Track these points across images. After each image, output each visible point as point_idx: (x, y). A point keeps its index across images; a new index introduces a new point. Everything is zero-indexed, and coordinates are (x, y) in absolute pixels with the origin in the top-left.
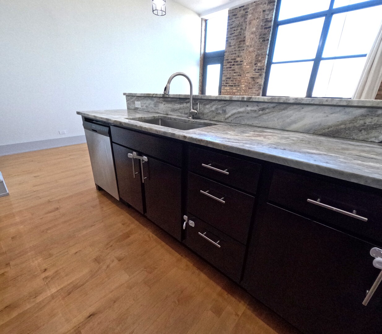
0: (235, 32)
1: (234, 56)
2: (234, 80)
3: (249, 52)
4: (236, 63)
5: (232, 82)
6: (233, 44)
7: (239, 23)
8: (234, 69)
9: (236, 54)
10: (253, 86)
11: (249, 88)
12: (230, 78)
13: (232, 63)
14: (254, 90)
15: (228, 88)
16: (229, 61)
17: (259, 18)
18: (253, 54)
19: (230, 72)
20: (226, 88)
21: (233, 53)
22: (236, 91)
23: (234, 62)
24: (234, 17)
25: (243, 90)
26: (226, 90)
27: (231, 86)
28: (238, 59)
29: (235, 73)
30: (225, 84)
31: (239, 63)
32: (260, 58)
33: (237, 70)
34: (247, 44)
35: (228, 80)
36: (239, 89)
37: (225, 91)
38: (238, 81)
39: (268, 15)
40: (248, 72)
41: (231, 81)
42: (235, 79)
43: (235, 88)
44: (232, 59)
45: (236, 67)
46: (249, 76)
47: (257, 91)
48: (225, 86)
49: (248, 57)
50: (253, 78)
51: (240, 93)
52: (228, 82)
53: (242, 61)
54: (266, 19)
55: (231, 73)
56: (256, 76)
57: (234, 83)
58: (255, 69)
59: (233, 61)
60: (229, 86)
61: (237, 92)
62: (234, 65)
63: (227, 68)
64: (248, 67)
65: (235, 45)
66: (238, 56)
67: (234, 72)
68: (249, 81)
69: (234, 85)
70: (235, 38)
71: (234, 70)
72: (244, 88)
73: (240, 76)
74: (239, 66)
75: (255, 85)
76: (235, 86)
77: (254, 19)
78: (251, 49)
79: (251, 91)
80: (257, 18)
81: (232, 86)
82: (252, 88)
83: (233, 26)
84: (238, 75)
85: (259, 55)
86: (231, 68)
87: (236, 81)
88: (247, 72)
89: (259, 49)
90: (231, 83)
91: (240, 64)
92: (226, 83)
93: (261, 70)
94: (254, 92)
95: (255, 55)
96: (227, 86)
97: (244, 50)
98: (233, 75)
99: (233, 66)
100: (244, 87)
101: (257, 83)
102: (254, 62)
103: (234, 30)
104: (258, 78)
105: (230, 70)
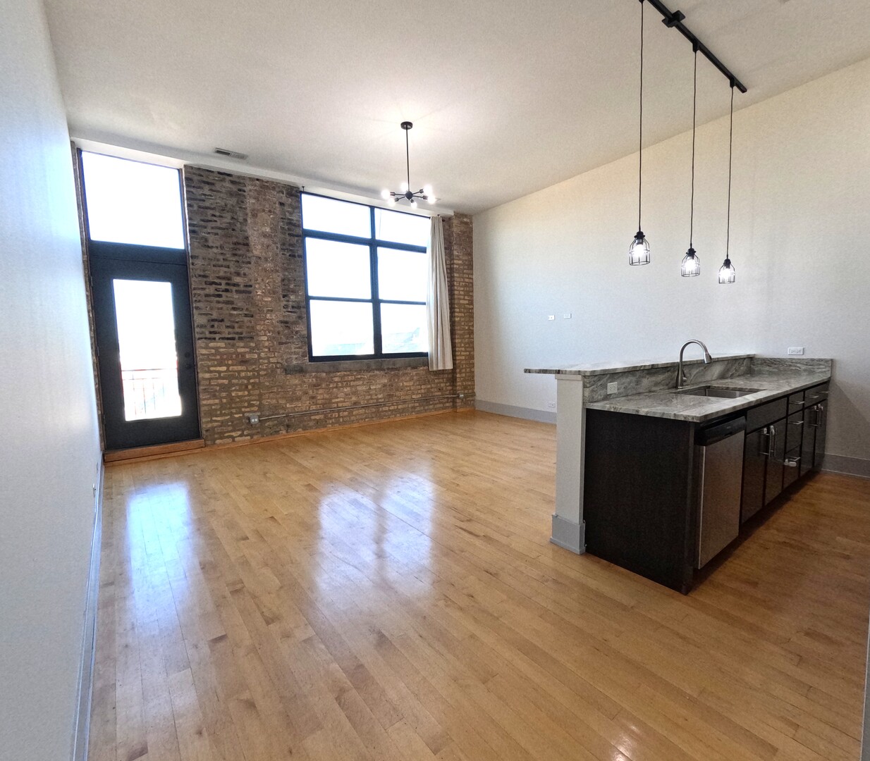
0: (214, 218)
1: (225, 272)
2: (236, 325)
3: (265, 270)
4: (234, 289)
5: (230, 330)
6: (218, 244)
7: (226, 205)
8: (231, 299)
9: (228, 267)
10: (287, 338)
11: (281, 343)
12: (222, 321)
13: (223, 287)
14: (293, 346)
15: (222, 344)
16: (211, 279)
17: (274, 213)
18: (275, 275)
19: (220, 305)
20: (212, 345)
21: (220, 263)
22: (247, 350)
23: (227, 284)
24: (208, 186)
25: (266, 347)
26: (216, 349)
27: (228, 339)
28: (237, 280)
29: (234, 309)
30: (208, 335)
31: (242, 288)
32: (292, 286)
33: (240, 304)
34: (256, 253)
35: (216, 324)
36: (253, 345)
37: (213, 351)
38: (248, 327)
39: (291, 214)
40: (272, 311)
41: (227, 327)
42: (237, 322)
43: (242, 344)
44: (218, 278)
45: (236, 296)
46: (274, 318)
47: (299, 348)
48: (210, 339)
49: (263, 280)
50: (286, 322)
51: (259, 354)
52: (215, 329)
53: (251, 286)
54: (289, 219)
55: (221, 308)
56: (291, 320)
57: (237, 333)
58: (286, 307)
59: (223, 282)
60: (223, 338)
61: (250, 352)
62: (227, 291)
63: (207, 295)
64: (270, 299)
65: (222, 247)
66: (238, 274)
67: (231, 306)
68: (277, 329)
69: (237, 336)
70: (219, 231)
71: (227, 303)
72: (267, 344)
73: (252, 316)
74: (244, 295)
75: (293, 337)
76: (240, 339)
77: (264, 211)
78: (269, 265)
79: (287, 348)
80: (270, 211)
81: (233, 339)
82: (286, 343)
83: (207, 204)
84: (246, 315)
85: (289, 280)
86: (220, 296)
87: (240, 327)
88: (268, 310)
89: (286, 269)
90: (226, 333)
91: (247, 290)
92: (211, 333)
93: (299, 307)
94: (293, 350)
95: (280, 279)
96: (215, 339)
97: (250, 263)
98: (231, 315)
99: (229, 294)
100: (268, 340)
101: (297, 332)
102: (280, 290)
103: (214, 215)
104: (295, 323)
105: (218, 302)
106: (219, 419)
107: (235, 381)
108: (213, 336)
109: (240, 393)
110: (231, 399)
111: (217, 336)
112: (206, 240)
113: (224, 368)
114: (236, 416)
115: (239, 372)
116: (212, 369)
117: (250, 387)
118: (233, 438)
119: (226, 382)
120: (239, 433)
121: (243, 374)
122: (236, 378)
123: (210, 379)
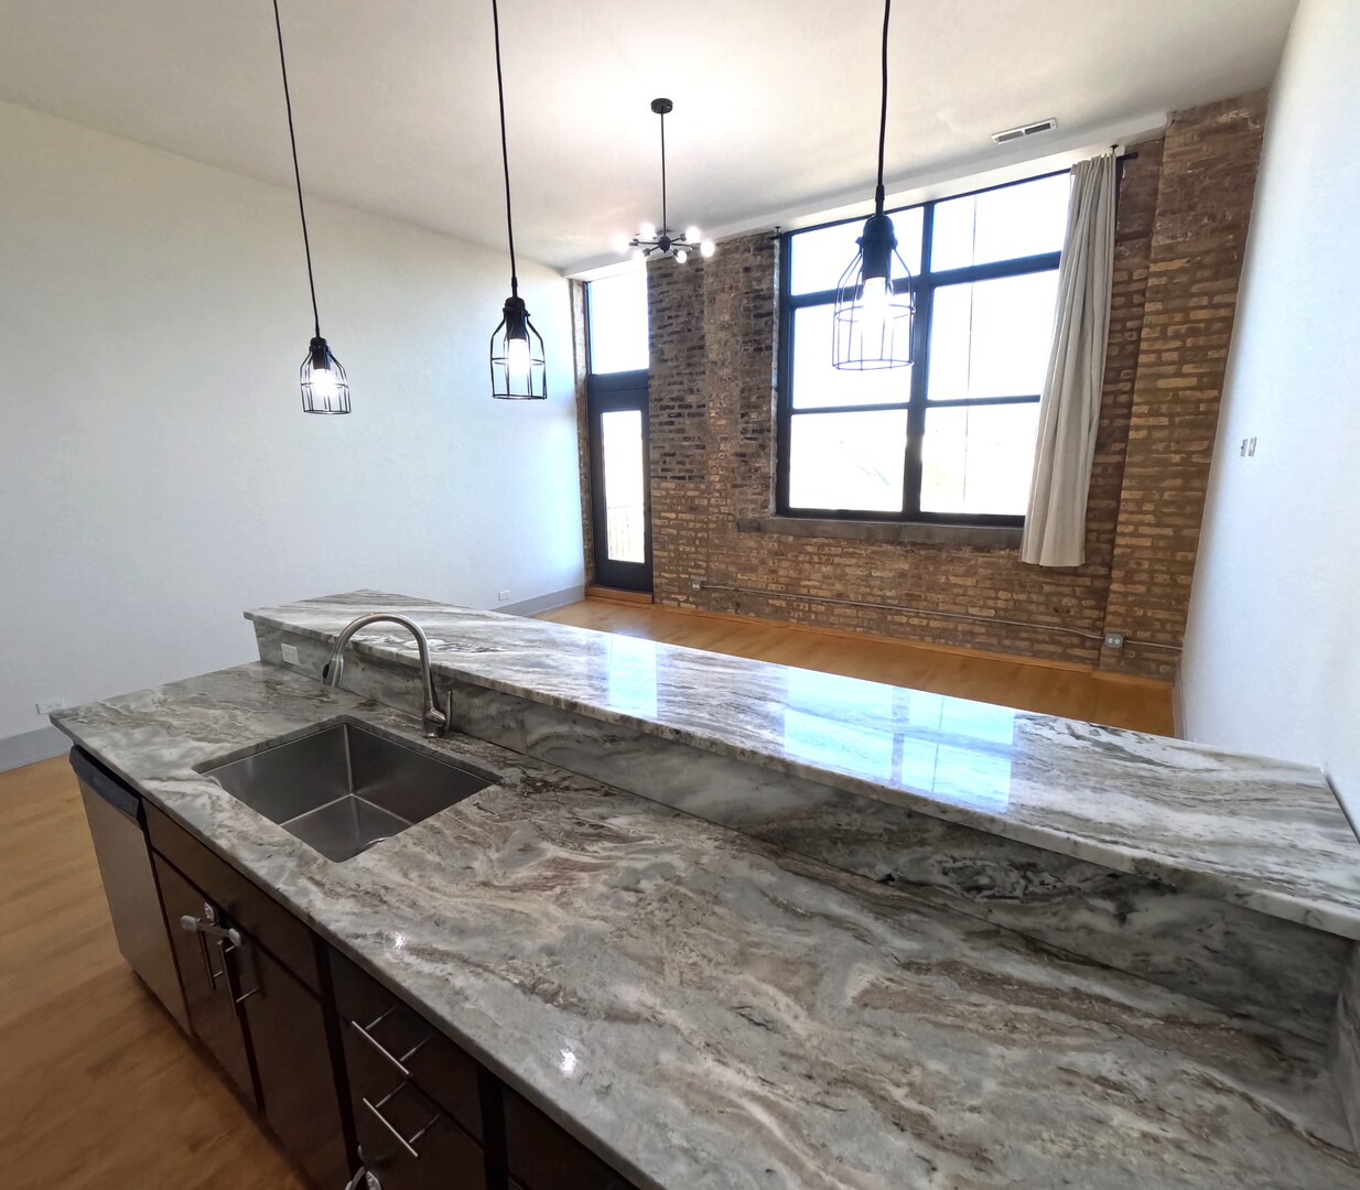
0: (671, 321)
1: (679, 391)
2: (687, 460)
3: (721, 379)
4: (686, 411)
5: (681, 466)
6: (673, 355)
7: (682, 298)
8: (683, 426)
9: (681, 383)
10: (743, 479)
11: (735, 486)
12: (674, 455)
13: (676, 411)
14: (750, 491)
15: (671, 485)
16: (664, 403)
17: (737, 288)
18: (733, 385)
19: (671, 436)
20: (664, 485)
21: (674, 380)
22: (697, 493)
23: (680, 407)
24: (664, 281)
25: (718, 491)
26: (667, 490)
27: (679, 478)
28: (691, 399)
29: (686, 439)
30: (661, 474)
31: (694, 410)
32: (754, 399)
33: (691, 433)
34: (712, 356)
35: (668, 459)
36: (703, 486)
37: (664, 492)
38: (699, 463)
39: (759, 280)
40: (726, 439)
41: (679, 463)
42: (688, 456)
43: (692, 486)
44: (672, 399)
45: (688, 421)
46: (727, 448)
47: (759, 494)
48: (661, 477)
49: (718, 395)
50: (743, 455)
51: (709, 500)
52: (667, 466)
53: (704, 406)
54: (756, 291)
55: (673, 439)
56: (749, 451)
57: (688, 471)
58: (744, 431)
59: (677, 404)
60: (674, 478)
61: (700, 497)
62: (679, 415)
63: (661, 424)
64: (724, 422)
65: (677, 358)
66: (691, 391)
67: (682, 436)
68: (732, 466)
69: (687, 475)
70: (675, 337)
71: (681, 431)
72: (718, 486)
73: (704, 448)
74: (696, 420)
75: (750, 477)
76: (690, 478)
77: (723, 290)
78: (725, 372)
79: (741, 493)
80: (731, 288)
81: (683, 478)
82: (742, 486)
83: (664, 305)
84: (698, 447)
85: (750, 390)
86: (672, 423)
87: (691, 463)
88: (723, 439)
89: (748, 373)
90: (677, 470)
91: (699, 412)
92: (663, 470)
93: (761, 431)
94: (750, 497)
95: (738, 390)
96: (666, 478)
97: (704, 373)
98: (682, 447)
99: (680, 419)
100: (719, 481)
101: (756, 470)
102: (737, 408)
103: (670, 318)
104: (756, 455)
105: (670, 431)
106: (666, 575)
107: (683, 533)
108: (665, 474)
109: (687, 549)
110: (679, 555)
111: (669, 474)
112: (662, 352)
113: (673, 515)
114: (683, 576)
115: (687, 521)
116: (663, 514)
117: (697, 542)
118: (679, 602)
119: (674, 531)
120: (685, 597)
121: (691, 525)
122: (684, 529)
123: (661, 527)
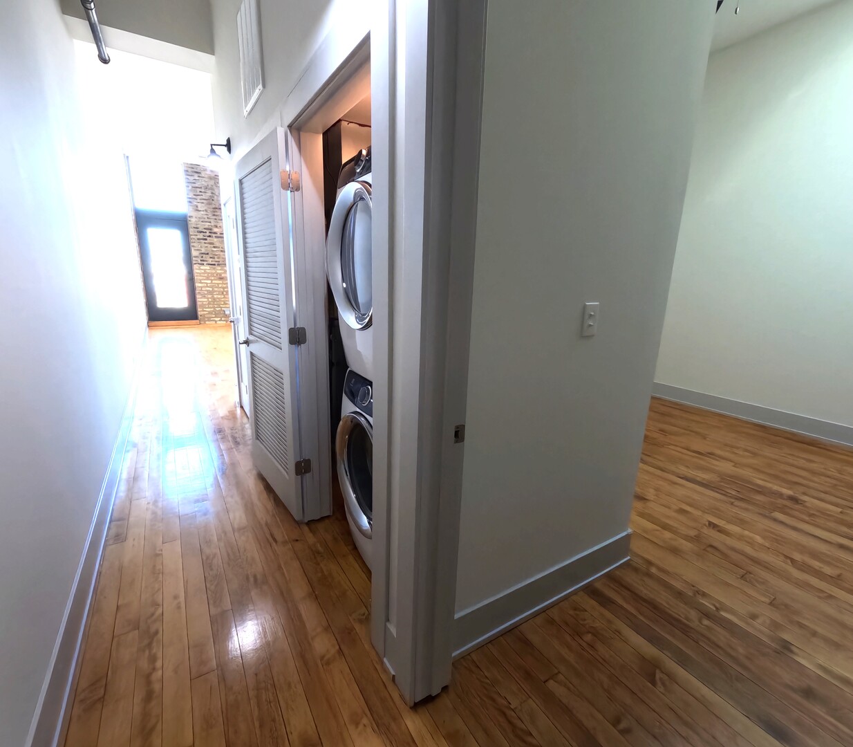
0: (201, 194)
1: (208, 225)
2: (216, 257)
4: (214, 235)
6: (204, 209)
7: (208, 185)
8: (213, 241)
9: (210, 222)
12: (208, 254)
13: (208, 234)
15: (208, 267)
16: (200, 230)
19: (206, 245)
20: (202, 267)
21: (205, 220)
23: (210, 232)
24: (197, 175)
26: (205, 270)
27: (211, 264)
28: (215, 230)
29: (214, 247)
30: (200, 262)
31: (218, 235)
33: (217, 245)
35: (204, 256)
37: (203, 271)
41: (211, 258)
42: (216, 255)
43: (219, 268)
44: (205, 229)
45: (216, 240)
48: (201, 264)
52: (204, 259)
53: (223, 234)
55: (207, 247)
57: (216, 261)
59: (208, 231)
60: (208, 264)
62: (210, 236)
63: (198, 239)
66: (216, 227)
67: (212, 246)
69: (216, 263)
70: (204, 201)
71: (210, 243)
74: (219, 239)
76: (218, 265)
81: (214, 265)
83: (196, 185)
86: (206, 239)
87: (218, 258)
90: (210, 261)
96: (203, 264)
97: (222, 220)
98: (212, 251)
99: (211, 239)
103: (201, 192)
105: (205, 243)
106: (207, 310)
107: (216, 289)
108: (203, 262)
109: (219, 296)
110: (214, 299)
111: (205, 263)
112: (197, 207)
113: (209, 282)
114: (217, 309)
115: (218, 284)
116: (202, 281)
117: (225, 293)
118: (216, 321)
119: (211, 289)
120: (219, 319)
121: (220, 285)
122: (217, 287)
123: (202, 287)
